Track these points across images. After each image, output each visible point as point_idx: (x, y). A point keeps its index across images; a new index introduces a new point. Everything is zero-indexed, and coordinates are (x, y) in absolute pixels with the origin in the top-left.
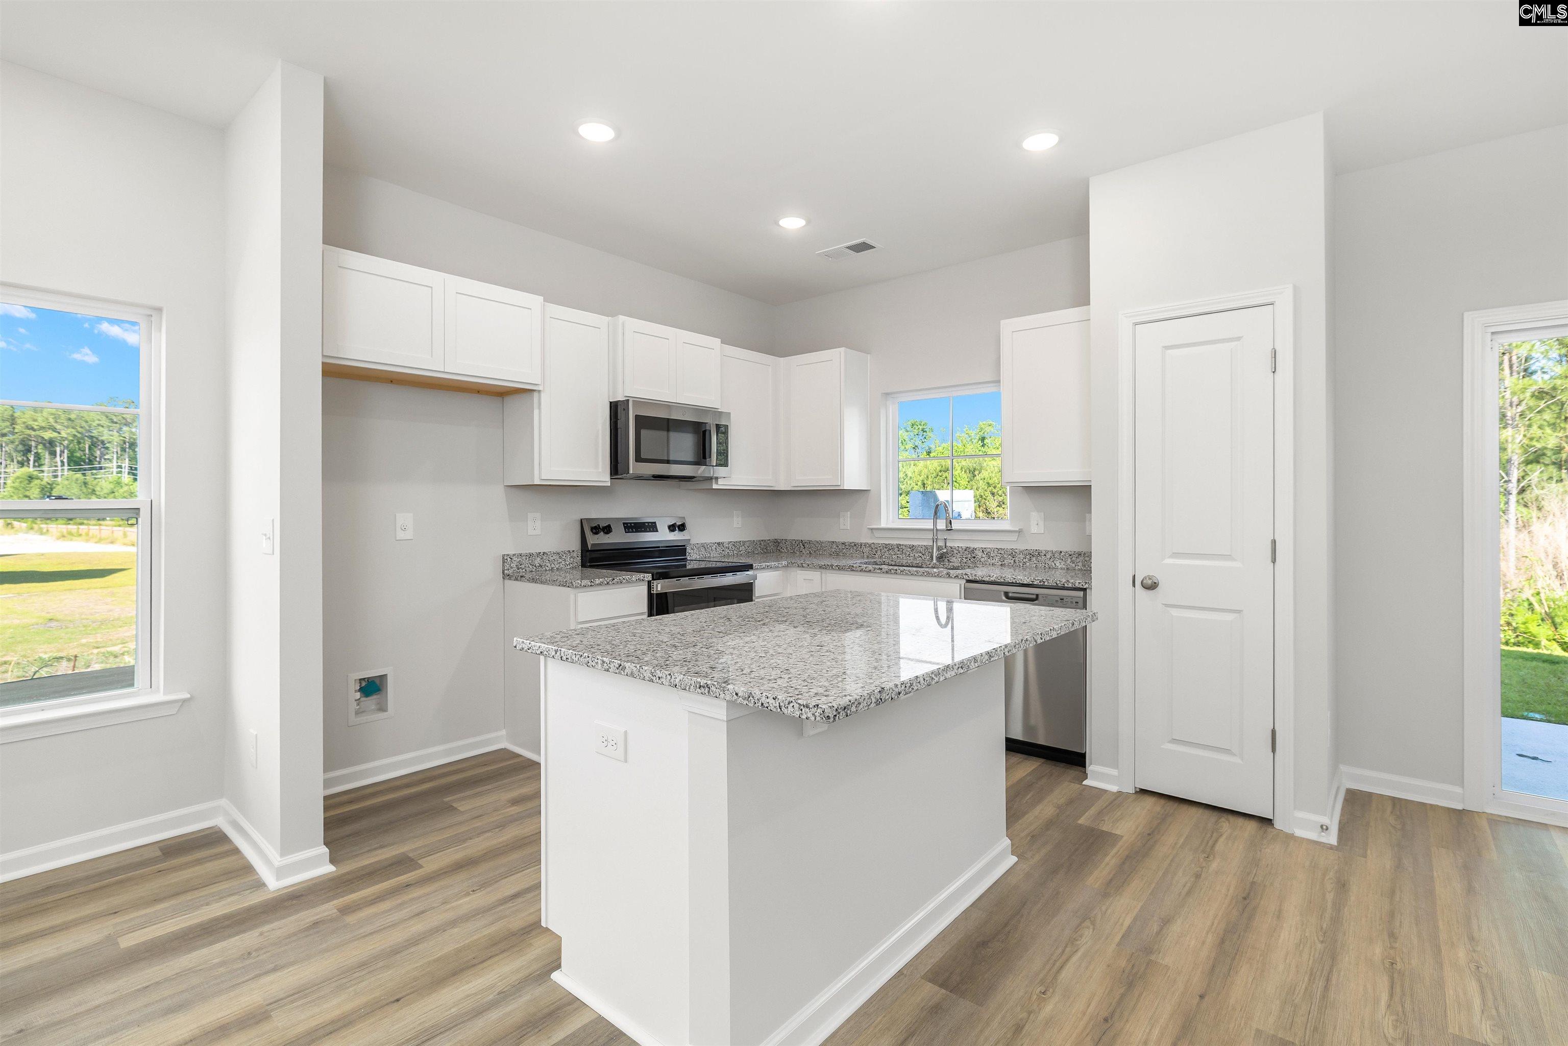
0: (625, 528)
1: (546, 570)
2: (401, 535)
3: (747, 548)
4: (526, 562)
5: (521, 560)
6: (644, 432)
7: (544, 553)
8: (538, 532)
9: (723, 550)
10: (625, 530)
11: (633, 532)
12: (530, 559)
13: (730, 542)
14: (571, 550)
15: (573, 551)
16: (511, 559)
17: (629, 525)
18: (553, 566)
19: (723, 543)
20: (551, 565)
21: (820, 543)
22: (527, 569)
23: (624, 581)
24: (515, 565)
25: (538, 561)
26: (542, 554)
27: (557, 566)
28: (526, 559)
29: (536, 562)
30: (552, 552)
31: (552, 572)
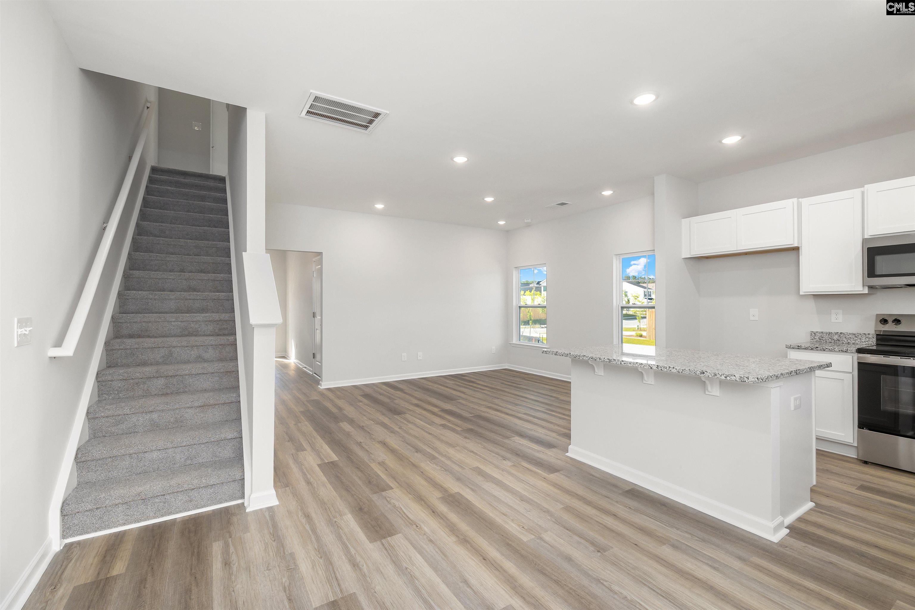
1: (843, 343)
2: (752, 318)
5: (822, 335)
6: (878, 258)
7: (841, 333)
8: (840, 321)
12: (830, 335)
14: (866, 333)
15: (869, 334)
16: (815, 334)
23: (827, 350)
24: (817, 337)
25: (836, 337)
26: (840, 333)
27: (853, 342)
28: (826, 335)
29: (834, 338)
30: (849, 333)
31: (849, 345)
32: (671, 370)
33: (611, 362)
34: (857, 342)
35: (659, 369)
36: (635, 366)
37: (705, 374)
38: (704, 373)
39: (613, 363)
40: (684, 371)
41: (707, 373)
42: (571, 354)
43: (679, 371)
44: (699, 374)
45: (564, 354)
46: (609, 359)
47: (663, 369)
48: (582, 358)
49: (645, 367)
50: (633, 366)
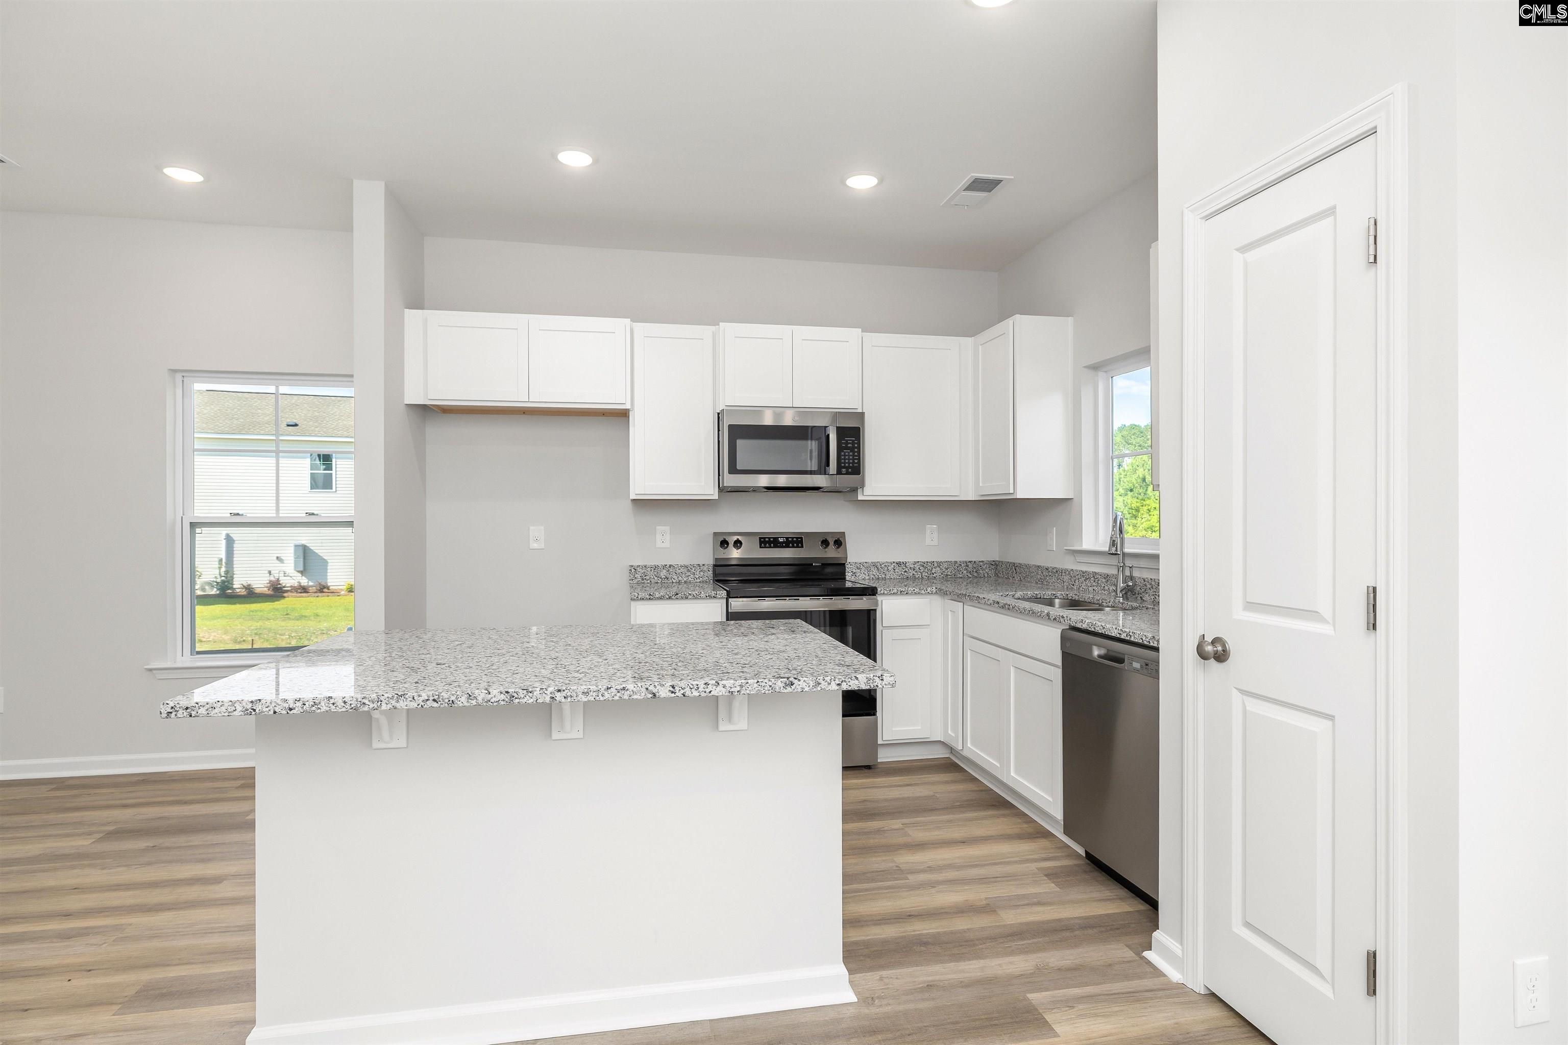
0: (761, 543)
1: (673, 582)
2: (535, 545)
3: (944, 570)
4: (651, 574)
5: (645, 571)
6: (740, 443)
7: (670, 566)
8: (667, 544)
9: (906, 571)
10: (760, 545)
11: (770, 547)
12: (656, 571)
13: (915, 563)
14: (701, 564)
15: (703, 565)
16: (635, 570)
17: (767, 539)
18: (680, 578)
19: (905, 564)
20: (678, 577)
21: (1028, 566)
22: (653, 580)
24: (639, 576)
25: (663, 574)
27: (685, 579)
28: (651, 570)
29: (662, 575)
30: (680, 566)
31: (679, 584)
32: (710, 692)
33: (517, 700)
34: (690, 579)
35: (677, 694)
36: (602, 699)
37: (794, 686)
38: (792, 685)
39: (525, 700)
40: (744, 688)
41: (799, 683)
42: (332, 701)
43: (732, 690)
44: (782, 688)
45: (299, 704)
46: (507, 692)
47: (688, 693)
48: (389, 706)
49: (635, 697)
50: (597, 698)
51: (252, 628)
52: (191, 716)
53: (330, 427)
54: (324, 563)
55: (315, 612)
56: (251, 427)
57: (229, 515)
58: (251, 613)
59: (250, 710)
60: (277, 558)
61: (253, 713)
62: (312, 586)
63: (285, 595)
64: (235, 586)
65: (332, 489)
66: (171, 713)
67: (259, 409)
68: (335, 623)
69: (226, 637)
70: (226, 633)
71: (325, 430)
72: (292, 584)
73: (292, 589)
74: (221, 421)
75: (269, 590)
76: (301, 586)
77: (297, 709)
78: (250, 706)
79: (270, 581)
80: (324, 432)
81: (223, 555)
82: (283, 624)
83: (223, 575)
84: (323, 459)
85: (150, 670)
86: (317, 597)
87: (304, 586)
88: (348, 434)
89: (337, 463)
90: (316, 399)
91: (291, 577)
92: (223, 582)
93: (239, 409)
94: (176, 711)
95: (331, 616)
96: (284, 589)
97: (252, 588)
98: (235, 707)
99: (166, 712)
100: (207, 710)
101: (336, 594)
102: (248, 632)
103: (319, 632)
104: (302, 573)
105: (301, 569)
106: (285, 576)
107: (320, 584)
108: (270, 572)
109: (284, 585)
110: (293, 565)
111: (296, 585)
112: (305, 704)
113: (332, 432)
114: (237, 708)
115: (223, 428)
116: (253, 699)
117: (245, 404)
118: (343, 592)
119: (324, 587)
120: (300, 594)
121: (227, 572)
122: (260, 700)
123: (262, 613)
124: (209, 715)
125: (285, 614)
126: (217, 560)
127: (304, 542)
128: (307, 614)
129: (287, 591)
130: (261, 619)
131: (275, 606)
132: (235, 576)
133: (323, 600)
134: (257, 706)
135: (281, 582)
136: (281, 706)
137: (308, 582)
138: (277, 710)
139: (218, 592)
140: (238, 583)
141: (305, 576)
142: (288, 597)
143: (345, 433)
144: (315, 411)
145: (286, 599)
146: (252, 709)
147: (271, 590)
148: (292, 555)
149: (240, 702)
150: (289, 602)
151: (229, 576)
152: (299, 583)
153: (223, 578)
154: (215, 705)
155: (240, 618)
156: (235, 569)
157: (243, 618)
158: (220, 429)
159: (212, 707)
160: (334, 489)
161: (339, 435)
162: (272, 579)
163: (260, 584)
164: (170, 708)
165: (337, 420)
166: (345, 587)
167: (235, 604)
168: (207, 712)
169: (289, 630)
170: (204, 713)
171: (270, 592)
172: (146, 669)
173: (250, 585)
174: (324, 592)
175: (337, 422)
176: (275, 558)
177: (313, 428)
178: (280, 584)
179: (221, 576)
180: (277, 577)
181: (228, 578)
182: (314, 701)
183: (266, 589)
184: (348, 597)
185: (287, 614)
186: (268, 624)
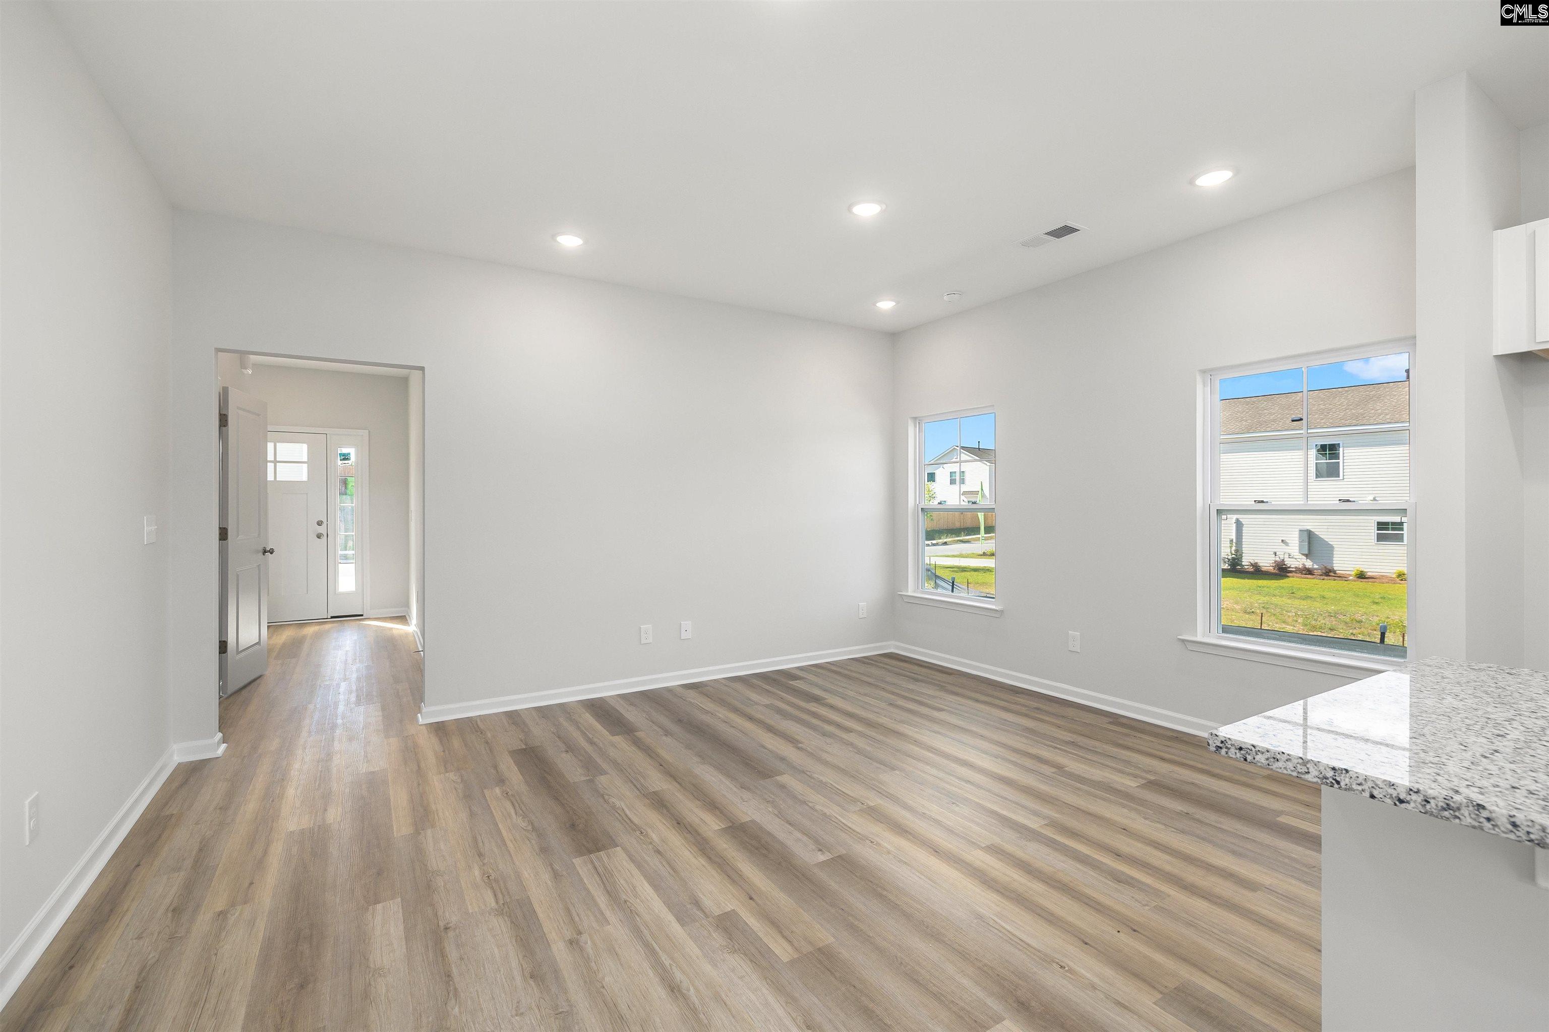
51: (1260, 601)
52: (1246, 760)
53: (1338, 418)
54: (1331, 548)
55: (1321, 594)
56: (1257, 426)
57: (1254, 503)
58: (1259, 588)
59: (1331, 780)
60: (1282, 541)
61: (1336, 786)
62: (1316, 569)
63: (1288, 574)
64: (1243, 564)
65: (1339, 477)
66: (1221, 748)
67: (1265, 409)
68: (1344, 607)
69: (1237, 607)
70: (1237, 603)
71: (1331, 421)
72: (1297, 566)
73: (1296, 570)
74: (1232, 424)
75: (1274, 569)
76: (1306, 568)
77: (1412, 805)
78: (1330, 774)
79: (1275, 561)
80: (1330, 423)
81: (1234, 537)
82: (1289, 601)
83: (1234, 553)
84: (1329, 449)
85: (1183, 641)
86: (1323, 579)
87: (1309, 568)
88: (1358, 422)
89: (1345, 451)
90: (1321, 394)
91: (1296, 559)
92: (1233, 558)
93: (1247, 412)
94: (1227, 748)
95: (1339, 600)
96: (1289, 569)
97: (1259, 566)
98: (1308, 769)
99: (1215, 745)
100: (1267, 759)
101: (1343, 578)
102: (1256, 604)
103: (1327, 614)
104: (1307, 556)
105: (1306, 552)
106: (1289, 558)
107: (1325, 567)
108: (1275, 554)
109: (1289, 565)
110: (1297, 548)
111: (1301, 567)
112: (1428, 802)
113: (1340, 422)
114: (1310, 770)
115: (1234, 429)
116: (1338, 765)
117: (1253, 407)
118: (1351, 578)
119: (1330, 571)
120: (1305, 576)
121: (1237, 551)
122: (1347, 771)
123: (1268, 589)
124: (1270, 767)
125: (1290, 592)
126: (1229, 540)
127: (1308, 528)
128: (1312, 595)
129: (1291, 572)
130: (1267, 594)
131: (1281, 585)
132: (1243, 555)
133: (1329, 583)
134: (1342, 778)
135: (1286, 563)
136: (1384, 790)
137: (1313, 565)
138: (1375, 793)
139: (1229, 567)
140: (1246, 561)
141: (1310, 560)
142: (1293, 577)
143: (1354, 421)
144: (1320, 404)
145: (1289, 579)
146: (1334, 779)
147: (1276, 569)
148: (1297, 539)
149: (1316, 764)
150: (1292, 581)
151: (1238, 554)
152: (1303, 564)
153: (1233, 556)
154: (1278, 757)
155: (1248, 592)
156: (1243, 549)
157: (1252, 592)
158: (1231, 430)
159: (1274, 758)
160: (1341, 477)
161: (1347, 424)
162: (1278, 559)
163: (1267, 562)
164: (1220, 742)
165: (1344, 410)
166: (1353, 573)
167: (1244, 578)
168: (1267, 762)
169: (1295, 608)
170: (1263, 762)
171: (1276, 571)
172: (1178, 639)
173: (1257, 563)
174: (1330, 576)
175: (1344, 412)
176: (1280, 541)
177: (1319, 420)
178: (1285, 565)
179: (1232, 554)
180: (1282, 557)
181: (1238, 556)
182: (1447, 802)
183: (1271, 568)
184: (1357, 583)
185: (1293, 593)
186: (1275, 600)
